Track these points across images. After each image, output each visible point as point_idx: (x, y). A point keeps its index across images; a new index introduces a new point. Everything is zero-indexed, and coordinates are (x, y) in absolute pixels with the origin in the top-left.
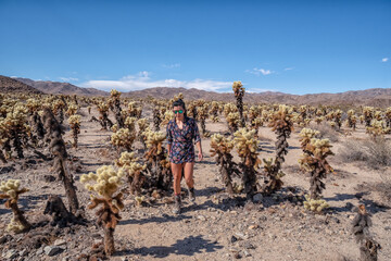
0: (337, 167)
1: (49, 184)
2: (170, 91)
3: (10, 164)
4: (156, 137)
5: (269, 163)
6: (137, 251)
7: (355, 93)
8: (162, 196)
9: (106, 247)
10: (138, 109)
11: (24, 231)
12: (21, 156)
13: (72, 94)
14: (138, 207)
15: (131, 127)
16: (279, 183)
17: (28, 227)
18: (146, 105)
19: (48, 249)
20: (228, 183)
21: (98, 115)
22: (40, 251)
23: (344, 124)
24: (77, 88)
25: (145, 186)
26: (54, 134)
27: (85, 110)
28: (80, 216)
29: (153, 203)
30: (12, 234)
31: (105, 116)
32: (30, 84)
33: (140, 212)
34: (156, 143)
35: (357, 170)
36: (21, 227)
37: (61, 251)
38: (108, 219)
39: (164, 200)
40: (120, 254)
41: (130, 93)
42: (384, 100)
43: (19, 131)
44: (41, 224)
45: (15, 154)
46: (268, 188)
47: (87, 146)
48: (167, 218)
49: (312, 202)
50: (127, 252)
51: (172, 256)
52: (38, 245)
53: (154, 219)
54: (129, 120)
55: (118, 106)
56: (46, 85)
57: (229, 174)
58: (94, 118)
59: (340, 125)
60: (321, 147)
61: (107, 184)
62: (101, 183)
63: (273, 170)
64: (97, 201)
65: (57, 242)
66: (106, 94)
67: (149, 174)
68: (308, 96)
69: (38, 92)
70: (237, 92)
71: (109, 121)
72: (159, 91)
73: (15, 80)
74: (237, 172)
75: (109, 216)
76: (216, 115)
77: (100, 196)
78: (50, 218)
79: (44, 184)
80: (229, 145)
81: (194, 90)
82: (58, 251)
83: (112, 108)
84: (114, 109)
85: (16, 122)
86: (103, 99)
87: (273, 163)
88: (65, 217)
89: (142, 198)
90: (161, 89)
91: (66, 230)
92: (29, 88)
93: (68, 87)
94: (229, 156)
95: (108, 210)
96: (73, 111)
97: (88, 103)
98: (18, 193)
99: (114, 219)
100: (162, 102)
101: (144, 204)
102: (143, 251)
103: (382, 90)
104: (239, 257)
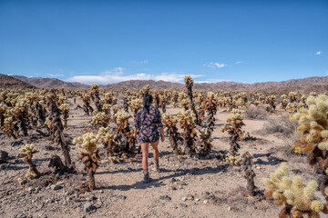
0: (260, 137)
1: (49, 152)
2: (142, 83)
3: (19, 140)
4: (123, 116)
5: (203, 133)
6: (109, 188)
7: (296, 81)
8: (128, 157)
9: (90, 184)
10: (114, 98)
11: (36, 178)
12: (26, 134)
13: (59, 88)
14: (112, 164)
15: (107, 111)
16: (209, 146)
17: (39, 175)
18: (120, 95)
19: (53, 186)
20: (175, 147)
21: (82, 104)
22: (48, 187)
23: (278, 107)
24: (63, 82)
25: (116, 151)
26: (55, 114)
27: (71, 100)
28: (72, 168)
29: (122, 162)
30: (29, 179)
31: (88, 104)
32: (24, 80)
33: (112, 167)
34: (123, 120)
35: (275, 139)
36: (34, 175)
37: (61, 188)
38: (91, 166)
39: (129, 160)
40: (99, 189)
41: (109, 86)
42: (320, 86)
43: (24, 116)
44: (47, 174)
45: (21, 133)
46: (203, 150)
47: (74, 127)
48: (131, 170)
49: (231, 157)
50: (103, 188)
51: (132, 190)
52: (47, 185)
53: (122, 171)
54: (105, 106)
55: (97, 96)
56: (38, 81)
57: (175, 141)
58: (79, 106)
59: (274, 107)
60: (235, 120)
61: (90, 144)
62: (86, 143)
63: (206, 138)
64: (84, 155)
65: (59, 183)
66: (88, 87)
67: (120, 143)
68: (256, 85)
69: (31, 87)
70: (188, 83)
71: (91, 108)
72: (132, 83)
73: (11, 78)
74: (181, 139)
75: (91, 163)
76: (176, 101)
77: (85, 151)
78: (53, 169)
79: (45, 152)
80: (174, 120)
81: (162, 81)
82: (59, 188)
83: (93, 98)
84: (94, 99)
85: (22, 109)
86: (86, 92)
87: (206, 133)
88: (62, 169)
89: (114, 158)
90: (134, 81)
91: (64, 176)
92: (24, 84)
93: (56, 82)
94: (175, 129)
95: (90, 160)
96: (62, 100)
97: (73, 95)
98: (33, 153)
99: (94, 165)
100: (134, 93)
101: (115, 162)
102: (114, 188)
103: (319, 78)
104: (175, 189)
